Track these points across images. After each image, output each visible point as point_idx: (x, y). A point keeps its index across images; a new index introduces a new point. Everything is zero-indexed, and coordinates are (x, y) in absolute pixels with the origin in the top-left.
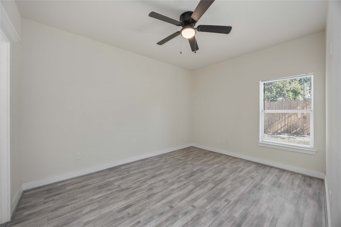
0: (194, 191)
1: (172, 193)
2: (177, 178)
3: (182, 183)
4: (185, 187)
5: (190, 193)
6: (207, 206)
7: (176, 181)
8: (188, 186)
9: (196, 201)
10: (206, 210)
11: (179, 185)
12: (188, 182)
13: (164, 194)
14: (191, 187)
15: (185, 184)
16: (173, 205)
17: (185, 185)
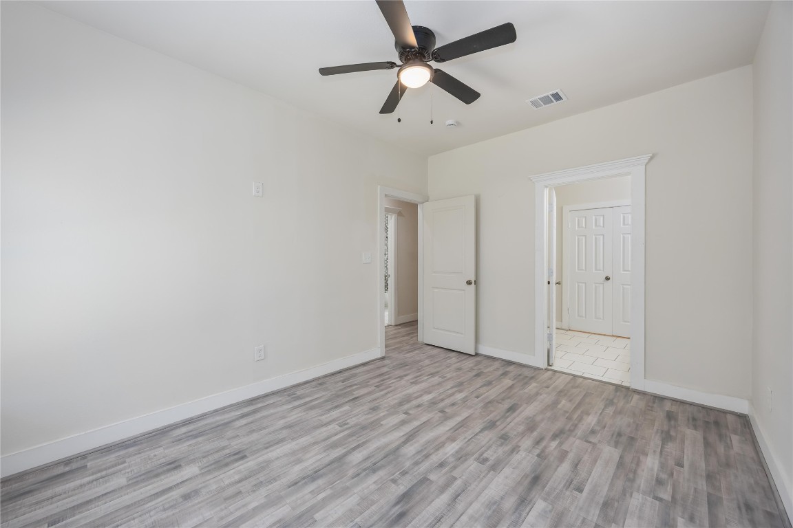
0: (403, 440)
1: (451, 431)
2: (455, 479)
3: (435, 458)
4: (425, 448)
5: (411, 435)
6: (384, 416)
7: (455, 467)
8: (418, 452)
9: (401, 422)
10: (387, 411)
11: (441, 452)
12: (417, 463)
13: (465, 429)
14: (410, 449)
15: (427, 456)
16: (440, 414)
17: (425, 453)
